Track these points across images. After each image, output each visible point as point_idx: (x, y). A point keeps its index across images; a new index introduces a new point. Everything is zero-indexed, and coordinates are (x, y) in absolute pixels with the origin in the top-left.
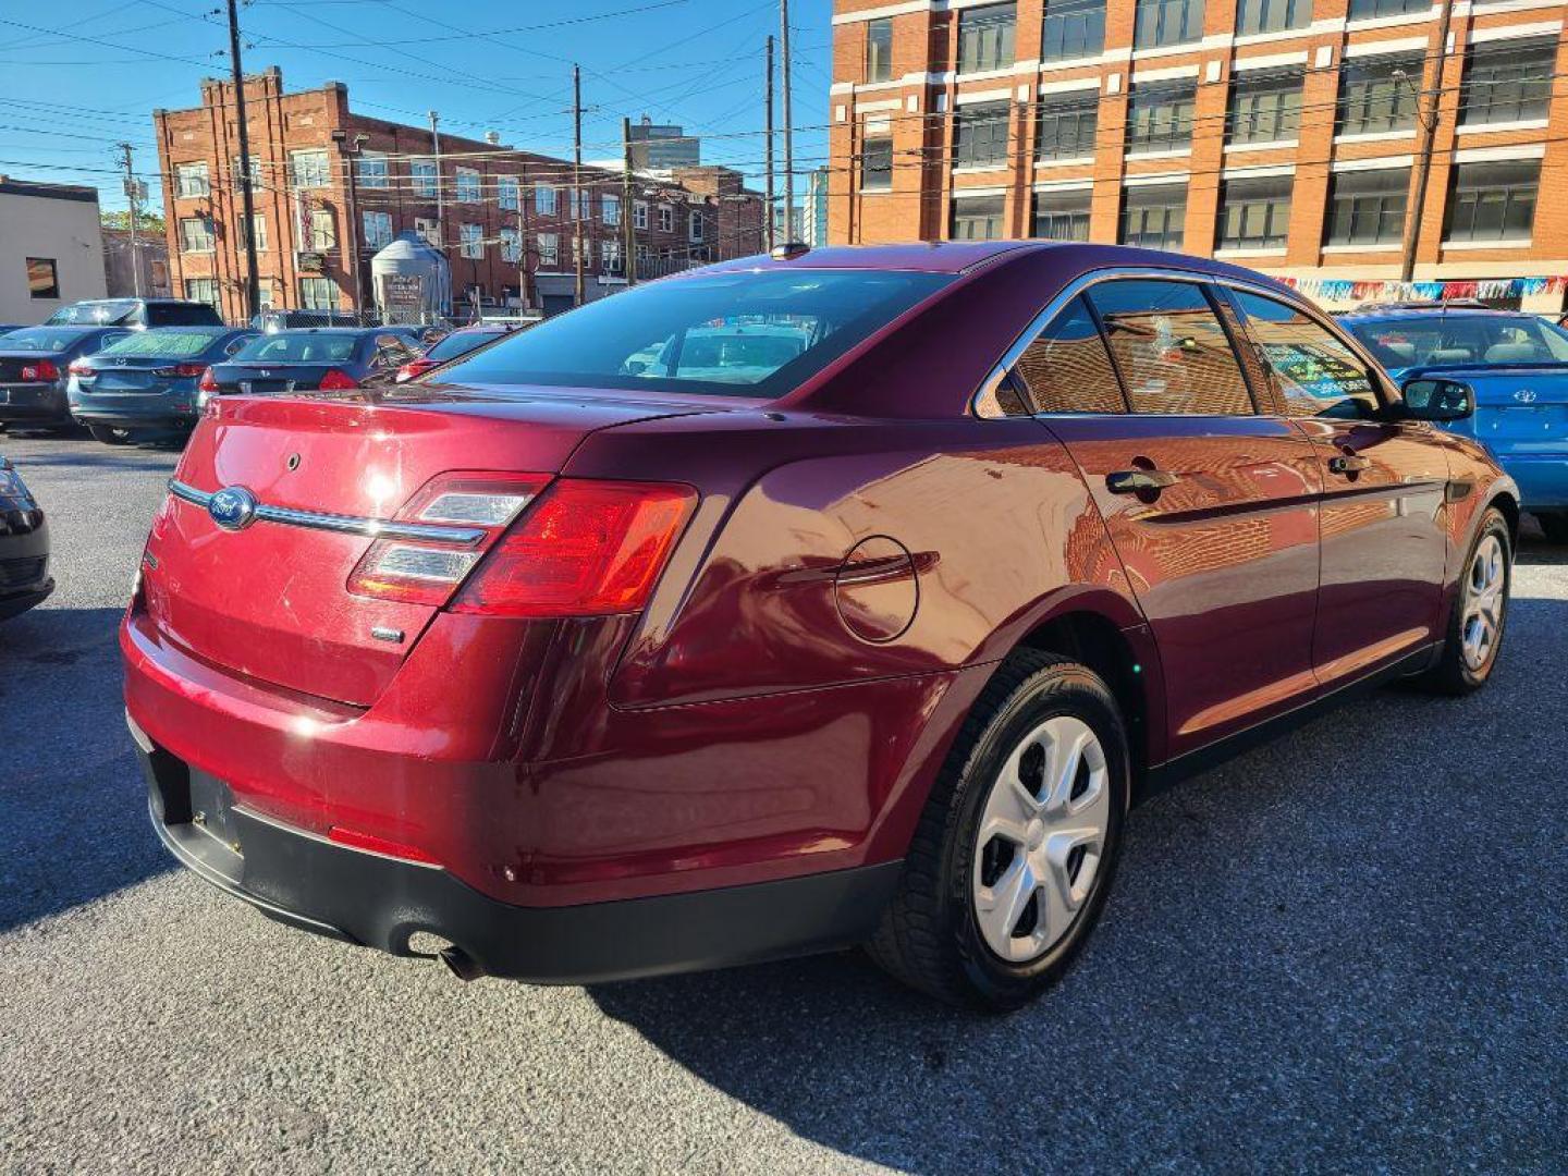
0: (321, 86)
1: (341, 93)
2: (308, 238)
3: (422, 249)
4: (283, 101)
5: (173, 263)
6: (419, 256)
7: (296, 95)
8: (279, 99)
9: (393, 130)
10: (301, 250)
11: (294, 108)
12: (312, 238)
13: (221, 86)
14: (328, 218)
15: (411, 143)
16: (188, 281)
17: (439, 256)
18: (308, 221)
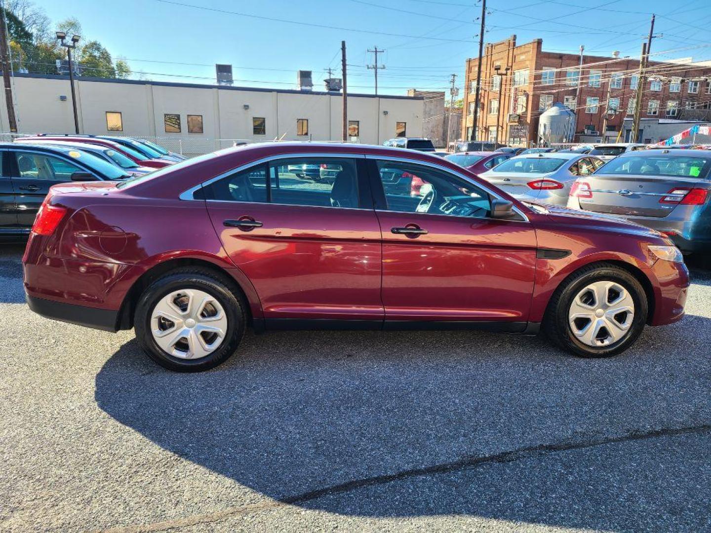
0: (532, 41)
1: (539, 43)
2: (515, 109)
3: (564, 110)
4: (515, 50)
5: (464, 120)
6: (561, 114)
7: (521, 46)
8: (514, 49)
9: (561, 56)
10: (511, 114)
11: (519, 52)
12: (516, 108)
13: (492, 46)
14: (525, 99)
15: (568, 61)
16: (468, 128)
17: (571, 113)
18: (516, 100)
